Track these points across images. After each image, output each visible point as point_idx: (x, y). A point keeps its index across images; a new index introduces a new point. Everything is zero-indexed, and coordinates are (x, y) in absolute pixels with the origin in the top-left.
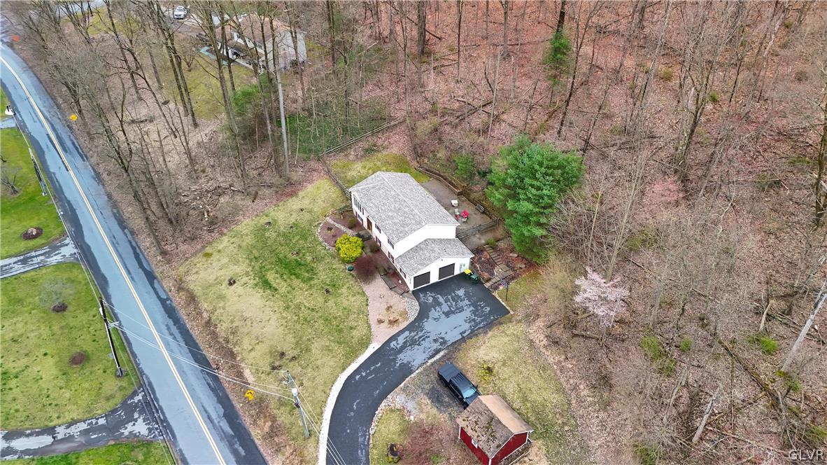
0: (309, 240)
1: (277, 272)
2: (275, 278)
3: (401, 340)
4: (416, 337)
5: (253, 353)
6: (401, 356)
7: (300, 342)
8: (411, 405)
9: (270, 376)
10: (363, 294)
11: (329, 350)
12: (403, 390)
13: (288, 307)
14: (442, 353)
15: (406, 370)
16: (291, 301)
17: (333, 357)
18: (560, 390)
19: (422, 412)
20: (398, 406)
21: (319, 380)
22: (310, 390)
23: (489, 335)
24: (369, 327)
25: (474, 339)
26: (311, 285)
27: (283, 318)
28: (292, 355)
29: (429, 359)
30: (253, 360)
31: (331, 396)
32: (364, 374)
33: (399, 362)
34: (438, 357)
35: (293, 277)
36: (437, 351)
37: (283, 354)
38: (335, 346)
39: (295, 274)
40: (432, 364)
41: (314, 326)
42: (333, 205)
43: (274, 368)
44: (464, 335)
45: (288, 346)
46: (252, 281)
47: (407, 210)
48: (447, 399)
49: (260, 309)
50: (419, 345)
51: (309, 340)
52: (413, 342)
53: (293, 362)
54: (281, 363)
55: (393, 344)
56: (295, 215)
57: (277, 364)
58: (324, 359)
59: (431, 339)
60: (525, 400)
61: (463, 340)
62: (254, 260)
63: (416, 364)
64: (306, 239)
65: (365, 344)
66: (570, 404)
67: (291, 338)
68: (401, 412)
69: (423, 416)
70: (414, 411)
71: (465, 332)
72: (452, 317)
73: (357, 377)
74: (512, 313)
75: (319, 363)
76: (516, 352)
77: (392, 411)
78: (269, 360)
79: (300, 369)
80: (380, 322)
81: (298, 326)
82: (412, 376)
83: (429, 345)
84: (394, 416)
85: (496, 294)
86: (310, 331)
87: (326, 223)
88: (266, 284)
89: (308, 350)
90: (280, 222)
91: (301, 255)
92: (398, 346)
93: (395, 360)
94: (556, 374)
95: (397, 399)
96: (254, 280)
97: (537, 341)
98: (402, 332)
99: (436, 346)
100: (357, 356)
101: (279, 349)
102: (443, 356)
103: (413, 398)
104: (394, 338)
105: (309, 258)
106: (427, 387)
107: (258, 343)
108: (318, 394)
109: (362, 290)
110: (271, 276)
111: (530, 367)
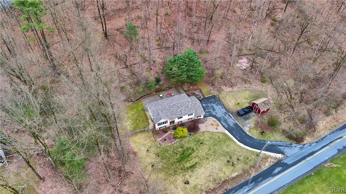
0: (169, 149)
1: (186, 162)
2: (190, 163)
3: (224, 124)
4: (224, 120)
5: (226, 173)
6: (231, 125)
7: (224, 155)
8: (249, 126)
9: (236, 167)
10: (204, 132)
11: (228, 146)
12: (243, 126)
13: (207, 158)
14: (230, 115)
15: (236, 125)
16: (204, 157)
17: (230, 144)
18: (246, 90)
19: (251, 123)
20: (249, 129)
21: (239, 150)
22: (243, 153)
23: (224, 102)
24: (219, 132)
25: (225, 105)
26: (196, 149)
27: (212, 160)
28: (229, 158)
29: (232, 118)
30: (229, 173)
31: (245, 148)
32: (237, 137)
33: (233, 126)
34: (231, 116)
35: (190, 156)
36: (229, 115)
37: (228, 161)
38: (226, 143)
39: (189, 155)
40: (234, 118)
41: (217, 149)
42: (149, 137)
43: (233, 165)
44: (223, 107)
45: (225, 159)
46: (189, 173)
47: (179, 104)
48: (247, 116)
49: (206, 169)
50: (227, 120)
51: (223, 152)
52: (225, 121)
53: (232, 158)
54: (231, 162)
55: (226, 127)
56: (151, 154)
57: (231, 164)
58: (232, 147)
59: (225, 117)
60: (247, 99)
61: (225, 108)
62: (175, 173)
63: (234, 122)
64: (168, 150)
65: (226, 135)
66: (250, 90)
67: (222, 158)
68: (250, 128)
69: (253, 123)
70: (251, 125)
71: (222, 107)
72: (215, 109)
73: (238, 138)
74: (215, 94)
75: (233, 149)
76: (233, 96)
77: (250, 131)
78: (229, 167)
79: (234, 156)
80: (217, 129)
81: (217, 155)
82: (238, 123)
83: (227, 117)
84: (251, 131)
85: (206, 97)
86: (219, 151)
87: (161, 141)
88: (193, 167)
89: (228, 152)
90: (153, 161)
91: (177, 152)
92: (227, 125)
93: (232, 127)
94: (241, 90)
95: (246, 129)
96: (189, 172)
97: (230, 90)
98: (221, 123)
99: (227, 115)
100: (230, 138)
101: (226, 162)
102: (231, 114)
103: (246, 124)
104: (224, 126)
105: (180, 149)
106: (243, 120)
107: (222, 170)
108: (244, 151)
109: (202, 132)
110: (188, 165)
111: (238, 94)
